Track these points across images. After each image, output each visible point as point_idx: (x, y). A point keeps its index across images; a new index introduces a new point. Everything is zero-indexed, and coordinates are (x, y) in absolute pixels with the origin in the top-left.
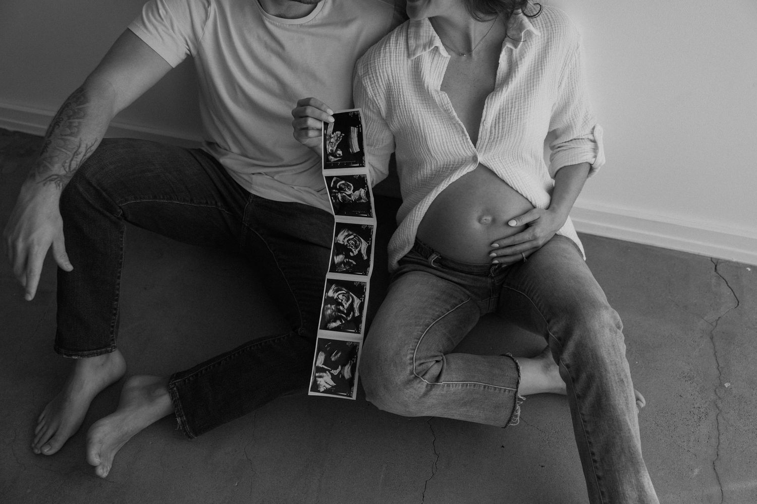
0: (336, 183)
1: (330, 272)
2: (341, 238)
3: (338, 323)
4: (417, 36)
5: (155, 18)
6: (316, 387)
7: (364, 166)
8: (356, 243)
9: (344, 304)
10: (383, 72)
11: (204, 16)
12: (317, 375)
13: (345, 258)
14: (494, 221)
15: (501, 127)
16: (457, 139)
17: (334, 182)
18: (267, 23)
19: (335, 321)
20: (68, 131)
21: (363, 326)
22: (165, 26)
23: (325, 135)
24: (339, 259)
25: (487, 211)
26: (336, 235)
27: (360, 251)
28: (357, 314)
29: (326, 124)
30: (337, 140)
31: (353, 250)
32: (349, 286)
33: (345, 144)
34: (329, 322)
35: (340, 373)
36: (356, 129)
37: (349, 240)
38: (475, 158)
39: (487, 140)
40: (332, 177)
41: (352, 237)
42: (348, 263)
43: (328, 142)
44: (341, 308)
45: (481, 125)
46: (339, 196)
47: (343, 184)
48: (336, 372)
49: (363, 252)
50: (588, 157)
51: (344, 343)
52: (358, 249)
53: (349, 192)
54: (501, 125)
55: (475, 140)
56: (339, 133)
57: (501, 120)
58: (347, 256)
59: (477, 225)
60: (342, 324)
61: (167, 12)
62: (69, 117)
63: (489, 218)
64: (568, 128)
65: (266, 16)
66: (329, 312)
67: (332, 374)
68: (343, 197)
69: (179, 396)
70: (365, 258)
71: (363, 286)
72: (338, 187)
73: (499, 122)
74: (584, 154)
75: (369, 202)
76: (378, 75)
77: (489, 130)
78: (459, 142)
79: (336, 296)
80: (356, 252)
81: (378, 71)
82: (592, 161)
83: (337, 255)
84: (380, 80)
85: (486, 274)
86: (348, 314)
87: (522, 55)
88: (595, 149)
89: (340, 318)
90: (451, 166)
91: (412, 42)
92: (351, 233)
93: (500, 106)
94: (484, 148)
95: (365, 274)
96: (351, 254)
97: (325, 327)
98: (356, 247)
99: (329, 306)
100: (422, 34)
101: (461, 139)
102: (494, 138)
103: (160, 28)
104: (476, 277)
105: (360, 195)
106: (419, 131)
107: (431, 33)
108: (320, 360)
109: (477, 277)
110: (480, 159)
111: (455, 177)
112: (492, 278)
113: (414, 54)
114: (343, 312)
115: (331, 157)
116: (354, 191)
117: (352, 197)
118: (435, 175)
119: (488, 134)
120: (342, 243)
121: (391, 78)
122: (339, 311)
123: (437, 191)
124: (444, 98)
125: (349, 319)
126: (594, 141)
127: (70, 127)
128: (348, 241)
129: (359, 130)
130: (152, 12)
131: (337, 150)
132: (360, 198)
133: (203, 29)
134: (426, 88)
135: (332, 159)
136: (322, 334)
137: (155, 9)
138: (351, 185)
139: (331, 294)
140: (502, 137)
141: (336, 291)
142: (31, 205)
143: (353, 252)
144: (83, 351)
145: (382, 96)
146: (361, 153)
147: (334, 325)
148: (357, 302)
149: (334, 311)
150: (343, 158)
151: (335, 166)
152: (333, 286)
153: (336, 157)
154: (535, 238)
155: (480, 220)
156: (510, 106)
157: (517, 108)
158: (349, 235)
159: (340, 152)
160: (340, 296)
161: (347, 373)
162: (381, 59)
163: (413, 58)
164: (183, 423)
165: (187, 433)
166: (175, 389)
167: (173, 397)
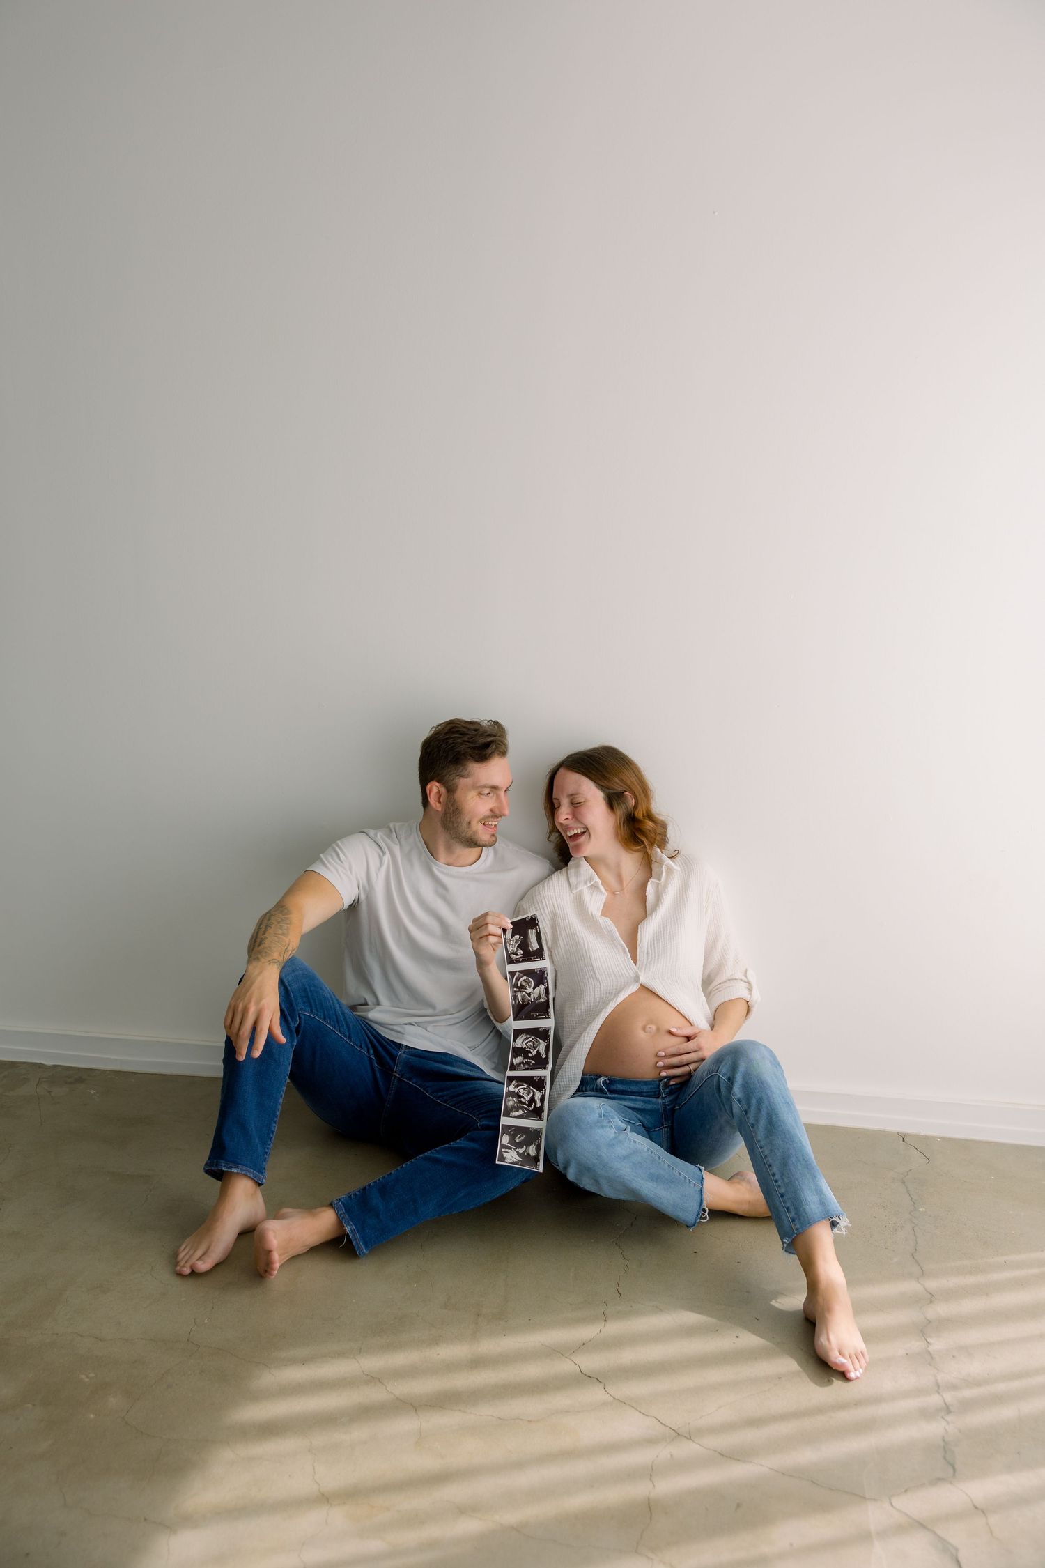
0: (517, 979)
1: (510, 1070)
2: (519, 1043)
3: (521, 1112)
4: (577, 874)
5: (335, 862)
6: (503, 1159)
7: (543, 959)
8: (534, 1044)
9: (525, 1097)
10: (549, 901)
11: (379, 865)
12: (503, 1150)
13: (524, 1059)
14: (658, 1029)
15: (656, 948)
16: (619, 959)
17: (516, 979)
18: (435, 870)
19: (517, 1111)
20: (280, 932)
21: (545, 1114)
22: (344, 868)
23: (505, 939)
24: (516, 1061)
25: (651, 1021)
26: (514, 1040)
27: (538, 1052)
28: (539, 1105)
29: (505, 931)
30: (516, 943)
31: (532, 1051)
32: (530, 1081)
33: (524, 945)
34: (512, 1111)
35: (525, 1151)
36: (534, 931)
37: (527, 1042)
38: (637, 979)
39: (645, 961)
40: (515, 973)
41: (531, 1039)
42: (527, 1063)
43: (508, 944)
44: (523, 1100)
45: (638, 947)
46: (519, 995)
47: (524, 980)
48: (521, 1151)
49: (541, 1051)
50: (744, 994)
51: (528, 1129)
52: (537, 1050)
53: (529, 990)
54: (656, 945)
55: (635, 960)
56: (517, 936)
57: (656, 942)
58: (526, 1057)
59: (641, 1035)
60: (525, 1113)
61: (346, 856)
62: (279, 922)
63: (654, 1027)
64: (720, 967)
65: (435, 864)
66: (511, 1103)
67: (517, 1152)
68: (523, 997)
69: (345, 1210)
70: (544, 1056)
71: (544, 1080)
72: (519, 985)
73: (654, 944)
74: (740, 991)
75: (548, 1001)
76: (544, 903)
77: (646, 951)
78: (621, 962)
79: (516, 1090)
80: (534, 1053)
81: (543, 901)
82: (747, 996)
83: (515, 1057)
84: (546, 908)
85: (657, 1094)
86: (530, 1105)
87: (665, 887)
88: (750, 990)
89: (522, 1108)
90: (615, 990)
91: (573, 880)
92: (529, 1036)
93: (653, 930)
94: (644, 968)
95: (545, 1069)
96: (530, 1055)
97: (507, 1114)
98: (535, 1048)
99: (511, 1098)
100: (582, 872)
101: (623, 959)
102: (652, 958)
103: (340, 869)
104: (646, 1098)
105: (540, 994)
106: (584, 951)
107: (590, 872)
108: (505, 1140)
109: (648, 1098)
110: (643, 979)
111: (621, 998)
112: (663, 1098)
113: (576, 888)
114: (525, 1104)
115: (512, 956)
116: (534, 989)
117: (532, 995)
118: (599, 1002)
119: (646, 956)
120: (520, 1046)
121: (556, 906)
122: (521, 1102)
123: (605, 1013)
124: (606, 922)
125: (531, 1109)
126: (749, 983)
127: (281, 928)
128: (526, 1044)
129: (537, 931)
130: (332, 856)
131: (517, 950)
132: (540, 997)
133: (377, 875)
134: (590, 913)
135: (514, 957)
136: (504, 1121)
137: (334, 854)
138: (532, 981)
139: (512, 1088)
140: (659, 956)
141: (517, 1086)
142: (260, 978)
143: (531, 1053)
144: (243, 1165)
145: (548, 922)
146: (541, 949)
147: (516, 1113)
148: (538, 1095)
149: (515, 1103)
150: (524, 955)
151: (517, 961)
152: (514, 1082)
153: (517, 955)
154: (699, 1049)
155: (644, 1029)
156: (662, 930)
157: (668, 931)
158: (527, 1039)
159: (520, 951)
160: (521, 1091)
161: (532, 1150)
162: (546, 890)
163: (575, 892)
164: (353, 1231)
165: (357, 1242)
166: (340, 1203)
167: (338, 1212)
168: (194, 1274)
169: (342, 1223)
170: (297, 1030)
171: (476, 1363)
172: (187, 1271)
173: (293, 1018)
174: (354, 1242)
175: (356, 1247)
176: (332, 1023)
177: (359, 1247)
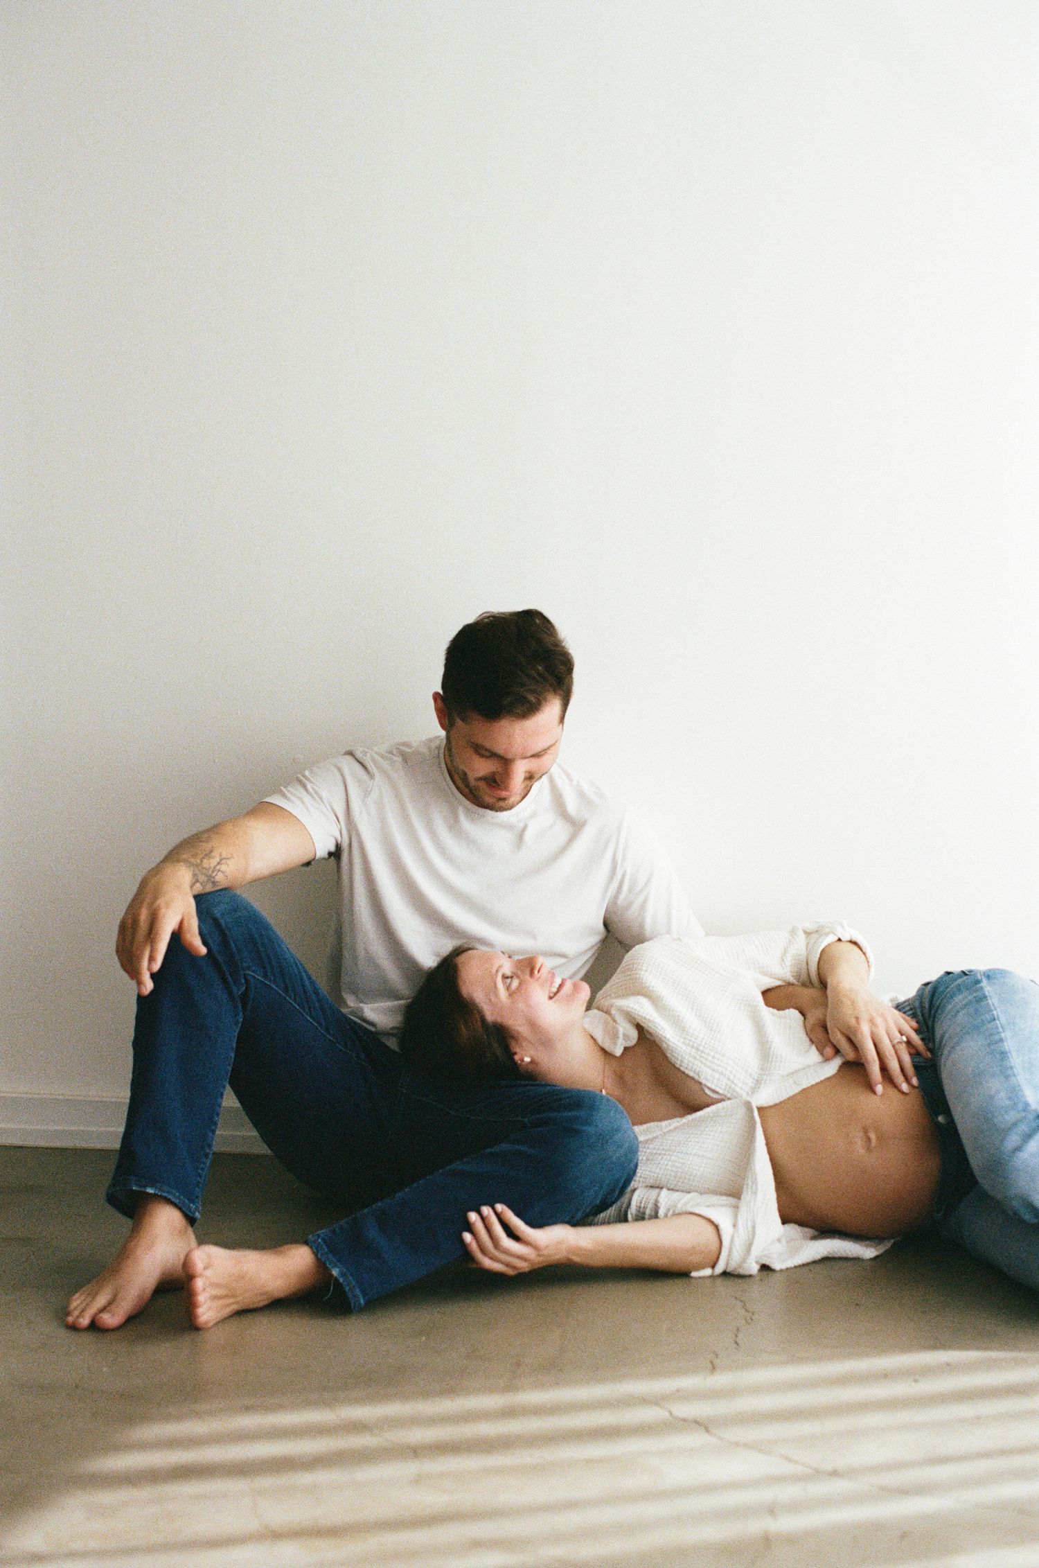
69: (328, 1249)
103: (308, 801)
144: (164, 1184)
164: (343, 1274)
165: (350, 1289)
166: (320, 1240)
167: (318, 1252)
168: (95, 1327)
169: (324, 1264)
170: (244, 998)
171: (509, 1413)
172: (85, 1321)
173: (236, 982)
174: (347, 1289)
175: (350, 1295)
176: (298, 999)
177: (354, 1296)
